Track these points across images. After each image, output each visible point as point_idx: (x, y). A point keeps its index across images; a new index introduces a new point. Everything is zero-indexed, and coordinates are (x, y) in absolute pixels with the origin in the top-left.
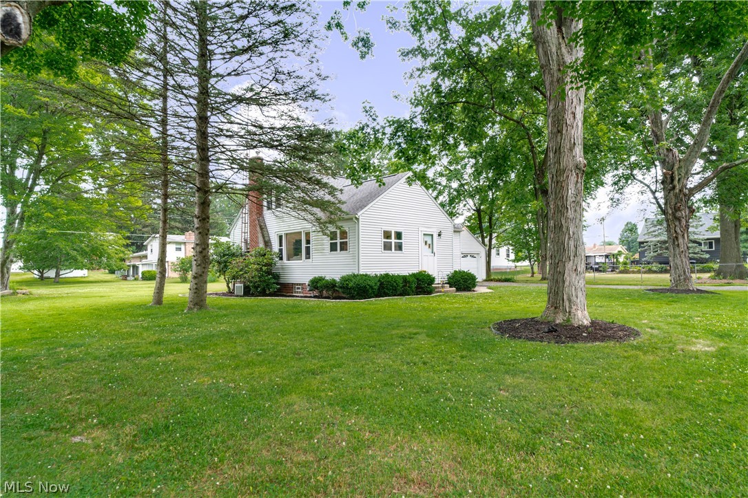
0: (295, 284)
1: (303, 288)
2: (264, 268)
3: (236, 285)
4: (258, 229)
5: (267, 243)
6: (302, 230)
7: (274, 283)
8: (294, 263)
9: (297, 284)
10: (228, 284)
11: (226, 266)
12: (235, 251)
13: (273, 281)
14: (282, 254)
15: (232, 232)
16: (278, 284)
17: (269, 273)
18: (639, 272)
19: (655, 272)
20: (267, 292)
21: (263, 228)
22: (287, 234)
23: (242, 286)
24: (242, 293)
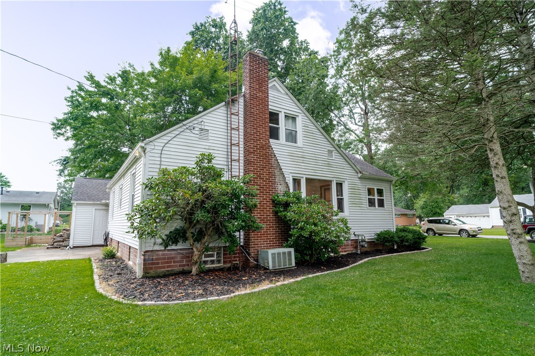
4: (275, 163)
23: (290, 253)
24: (294, 264)
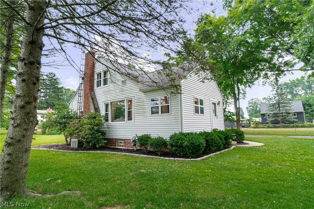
0: (118, 139)
1: (125, 143)
2: (96, 128)
3: (72, 140)
4: (90, 100)
5: (97, 109)
6: (125, 99)
7: (102, 139)
8: (117, 124)
9: (120, 140)
10: (66, 139)
11: (65, 126)
12: (72, 115)
13: (101, 137)
14: (108, 117)
15: (71, 104)
16: (105, 139)
17: (98, 131)
18: (263, 127)
19: (271, 127)
20: (97, 146)
21: (94, 99)
22: (112, 103)
23: (76, 141)
24: (77, 147)
